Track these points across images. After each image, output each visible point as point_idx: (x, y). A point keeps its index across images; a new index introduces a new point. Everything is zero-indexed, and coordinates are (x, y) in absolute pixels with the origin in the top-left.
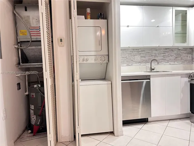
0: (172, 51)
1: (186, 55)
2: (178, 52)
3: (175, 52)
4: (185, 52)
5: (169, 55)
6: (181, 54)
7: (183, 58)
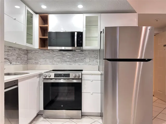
0: (15, 50)
1: (24, 55)
2: (18, 52)
3: (17, 52)
4: (23, 52)
5: (12, 54)
6: (21, 54)
7: (22, 58)
